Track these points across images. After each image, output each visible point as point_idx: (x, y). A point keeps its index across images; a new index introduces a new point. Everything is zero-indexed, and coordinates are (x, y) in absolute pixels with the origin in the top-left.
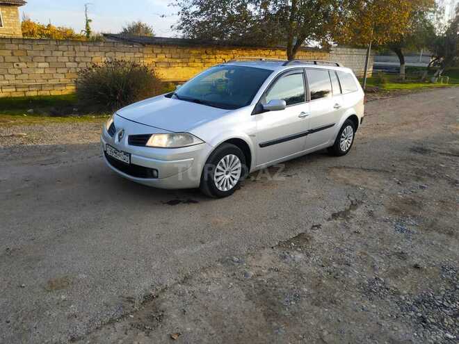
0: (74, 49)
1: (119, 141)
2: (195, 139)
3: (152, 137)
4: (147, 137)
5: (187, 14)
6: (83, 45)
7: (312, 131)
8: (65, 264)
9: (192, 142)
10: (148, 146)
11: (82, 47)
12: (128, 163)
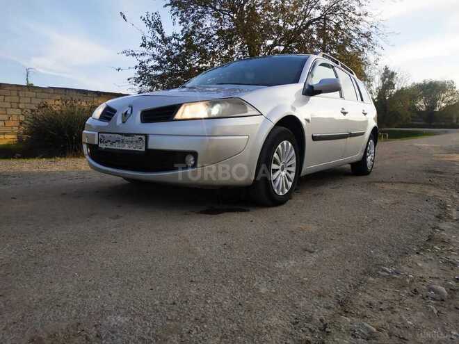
0: (18, 95)
1: (124, 122)
2: (249, 108)
3: (182, 108)
4: (175, 108)
5: (144, 68)
6: (29, 91)
7: (351, 135)
8: (64, 300)
9: (246, 112)
10: (176, 120)
11: (27, 92)
12: (143, 149)
